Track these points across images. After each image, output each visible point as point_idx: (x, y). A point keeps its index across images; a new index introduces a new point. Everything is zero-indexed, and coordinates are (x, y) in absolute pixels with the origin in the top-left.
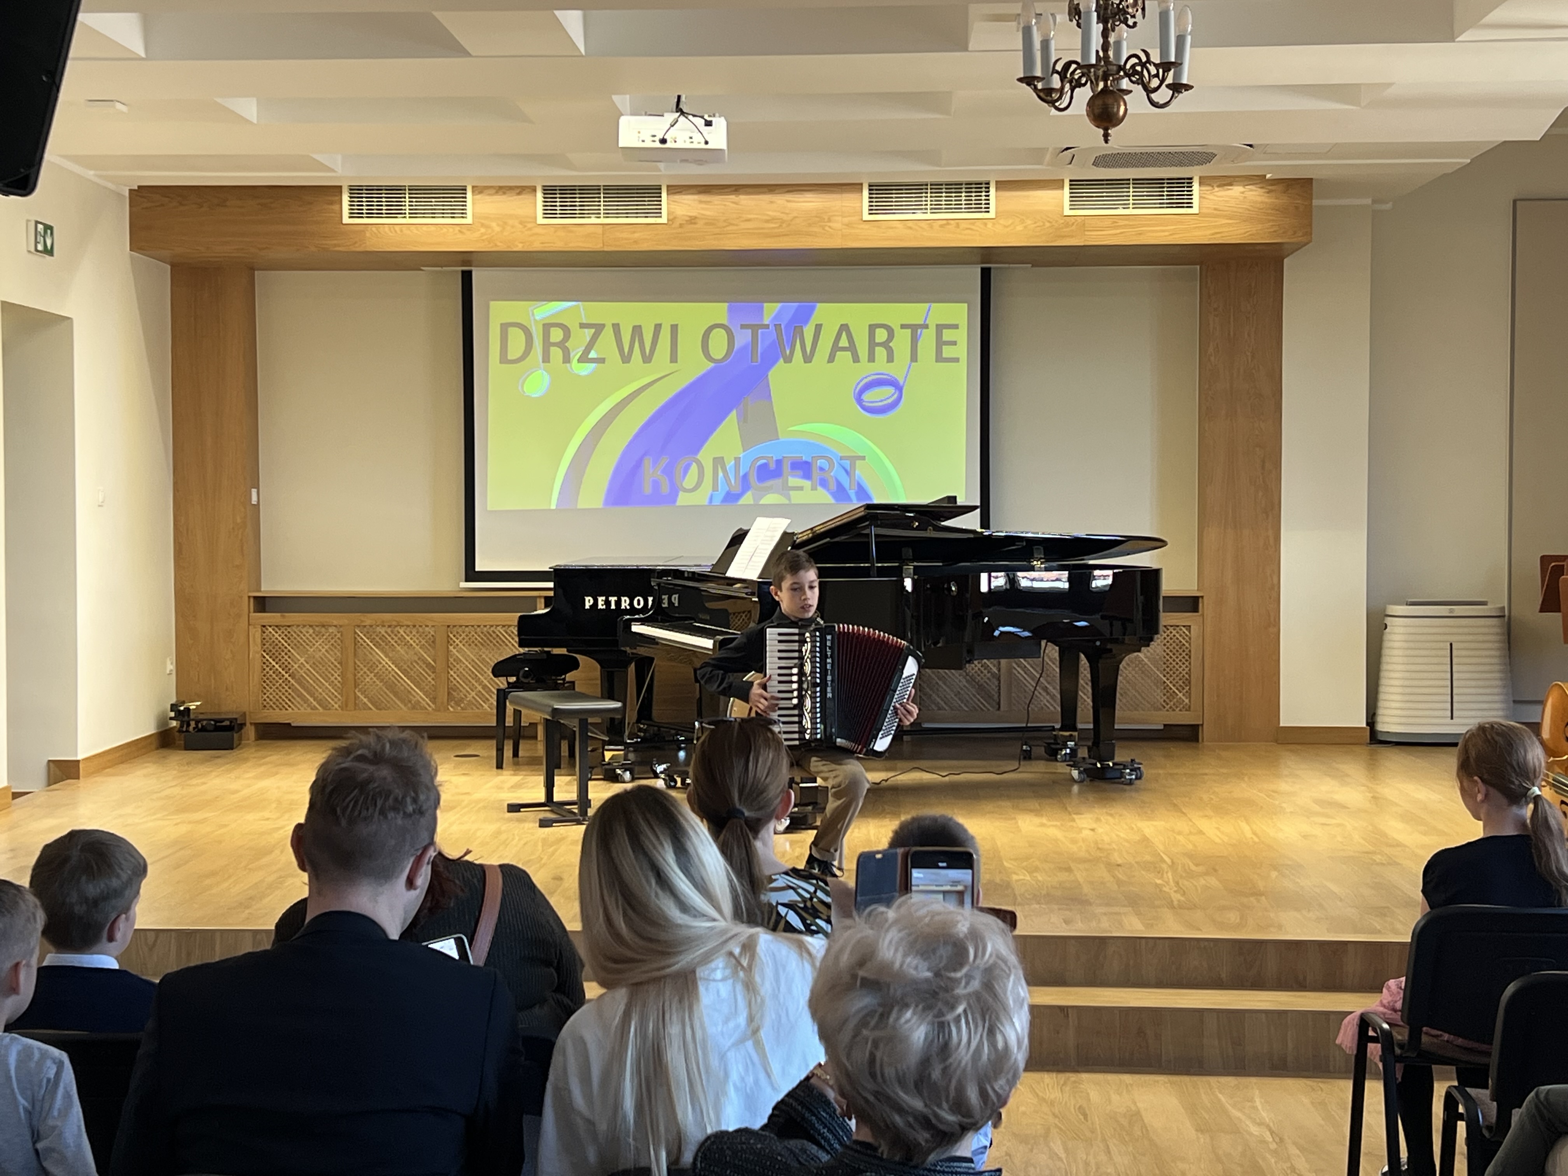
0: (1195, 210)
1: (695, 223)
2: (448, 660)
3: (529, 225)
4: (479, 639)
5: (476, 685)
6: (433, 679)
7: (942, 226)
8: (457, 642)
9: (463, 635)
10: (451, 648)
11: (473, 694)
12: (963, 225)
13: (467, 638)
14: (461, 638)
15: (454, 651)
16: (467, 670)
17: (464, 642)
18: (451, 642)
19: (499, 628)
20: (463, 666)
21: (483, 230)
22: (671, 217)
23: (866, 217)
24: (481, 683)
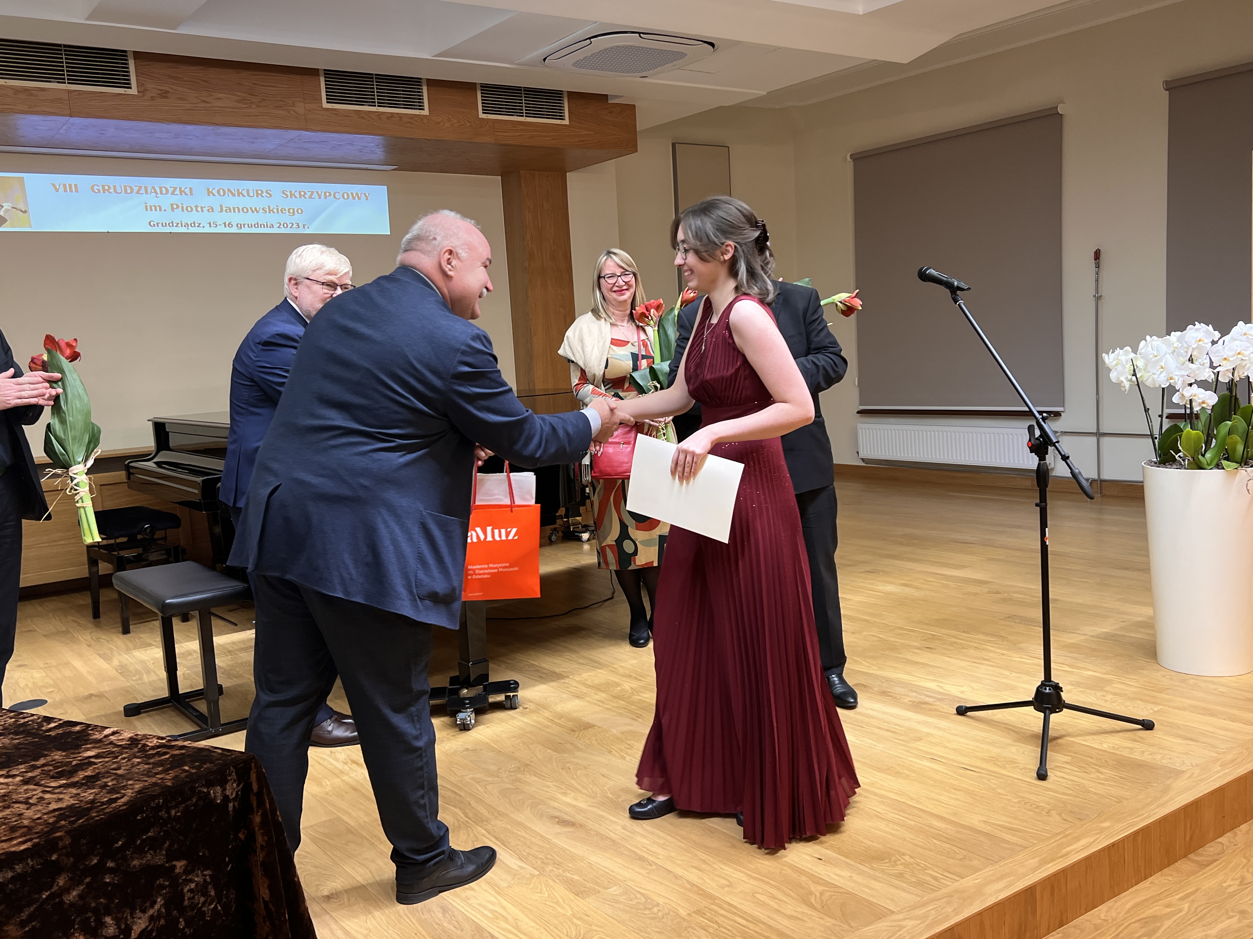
0: (566, 122)
1: (167, 97)
7: (388, 118)
12: (405, 119)
22: (141, 89)
23: (325, 105)
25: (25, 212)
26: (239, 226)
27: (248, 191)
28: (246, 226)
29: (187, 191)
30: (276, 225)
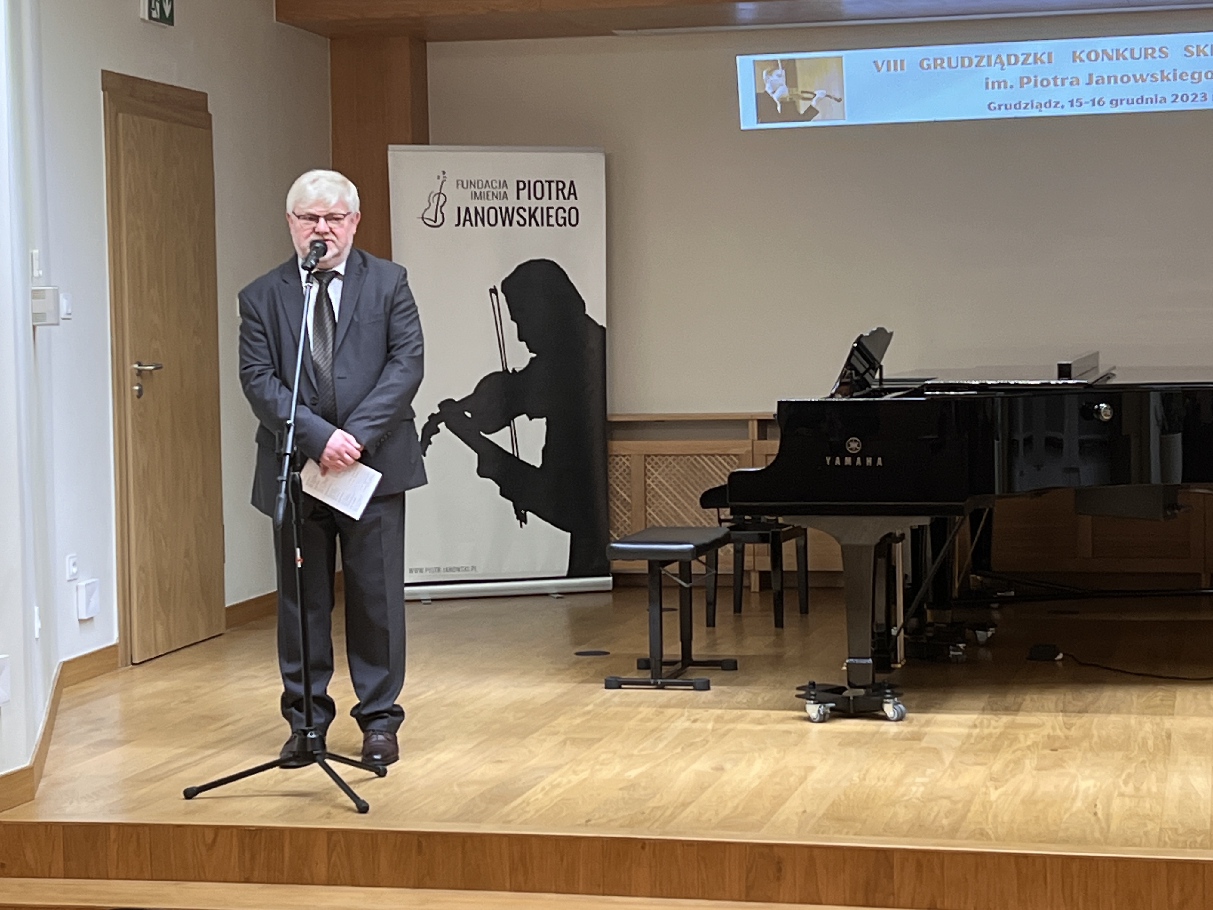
2: (646, 496)
4: (681, 470)
6: (628, 518)
8: (656, 474)
9: (663, 466)
10: (649, 482)
13: (667, 470)
14: (660, 470)
15: (653, 485)
16: (668, 507)
17: (664, 474)
18: (649, 474)
20: (664, 503)
25: (839, 100)
26: (1114, 102)
27: (1132, 51)
28: (1125, 102)
29: (1045, 58)
30: (1170, 99)
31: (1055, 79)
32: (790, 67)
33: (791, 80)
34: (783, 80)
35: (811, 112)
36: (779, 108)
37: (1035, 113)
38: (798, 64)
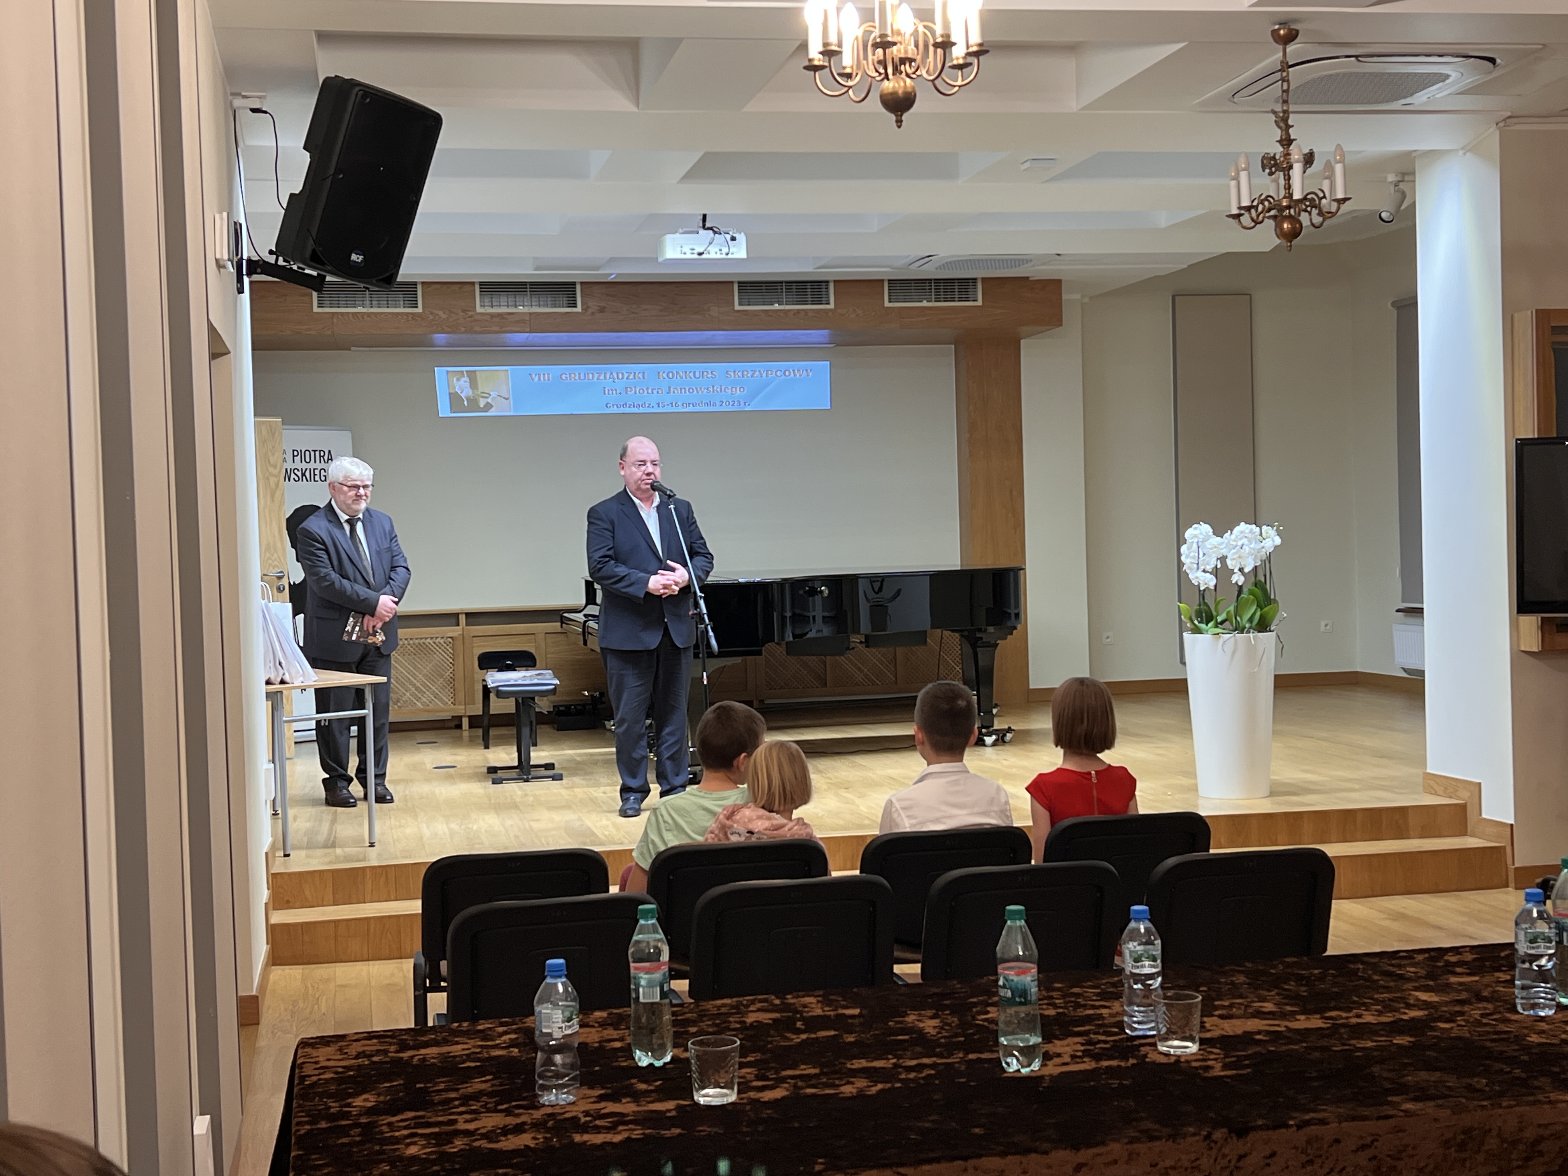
0: (979, 303)
1: (604, 312)
3: (470, 313)
5: (410, 687)
7: (794, 314)
11: (408, 694)
12: (810, 314)
19: (429, 640)
21: (431, 317)
22: (584, 307)
23: (737, 307)
24: (414, 685)
25: (507, 399)
26: (684, 405)
27: (695, 372)
28: (691, 405)
29: (641, 375)
30: (718, 403)
31: (647, 389)
32: (472, 376)
33: (473, 384)
34: (468, 384)
35: (488, 406)
36: (466, 403)
37: (635, 410)
38: (478, 374)
